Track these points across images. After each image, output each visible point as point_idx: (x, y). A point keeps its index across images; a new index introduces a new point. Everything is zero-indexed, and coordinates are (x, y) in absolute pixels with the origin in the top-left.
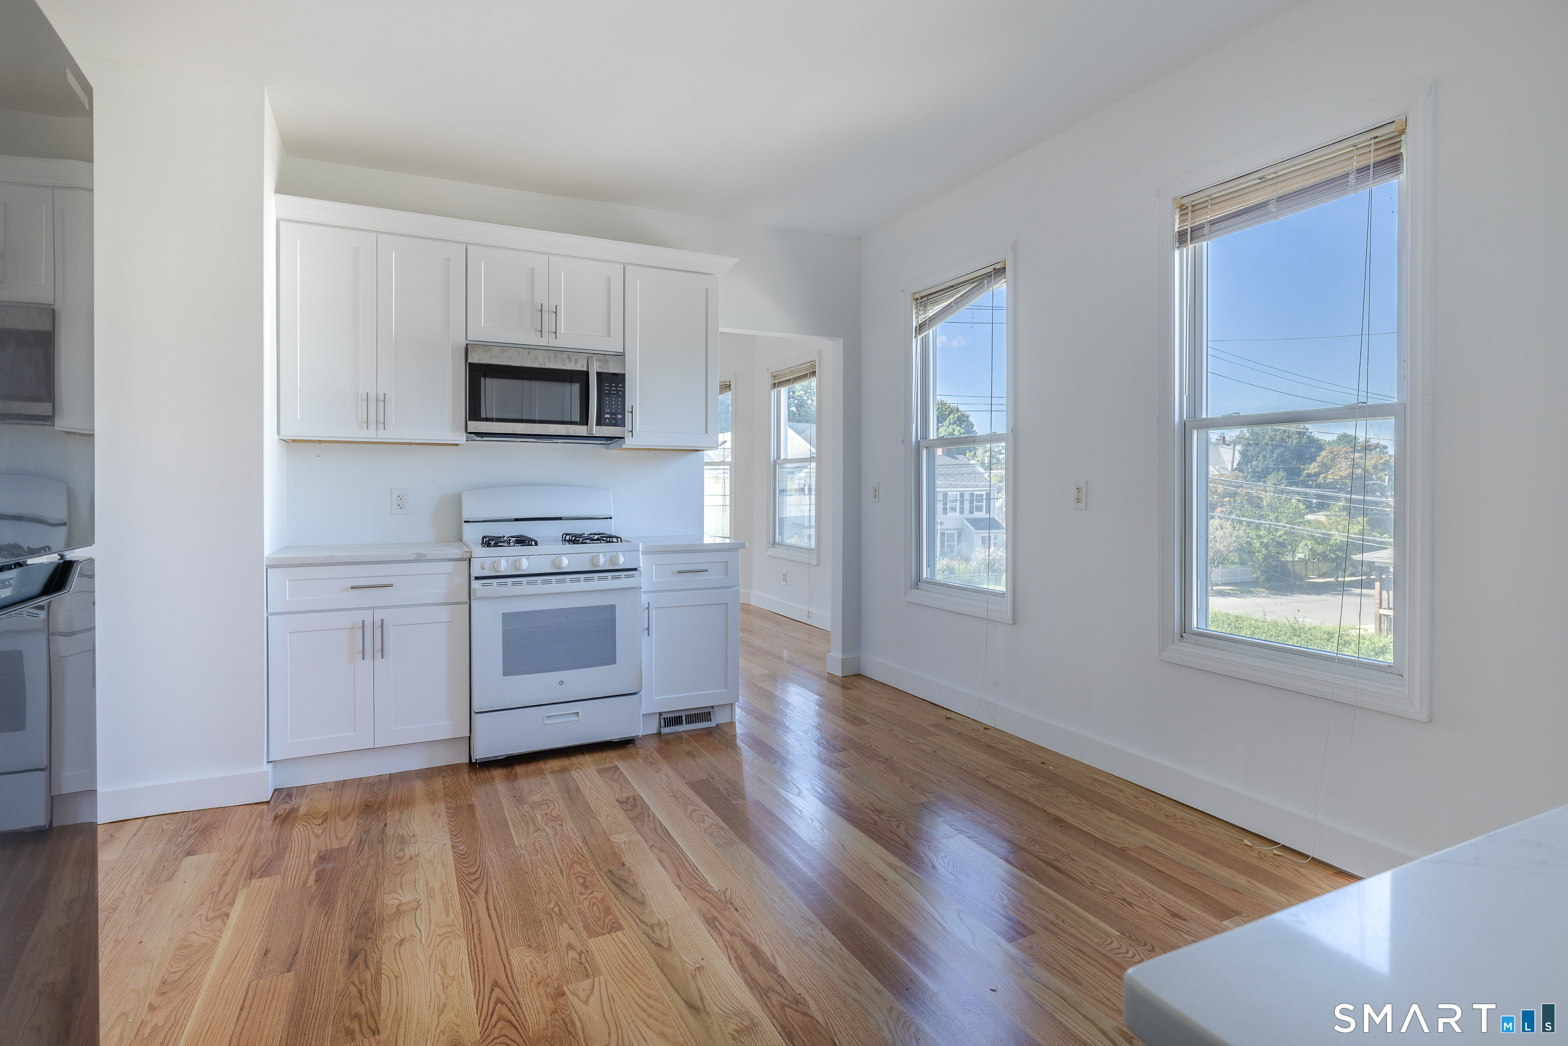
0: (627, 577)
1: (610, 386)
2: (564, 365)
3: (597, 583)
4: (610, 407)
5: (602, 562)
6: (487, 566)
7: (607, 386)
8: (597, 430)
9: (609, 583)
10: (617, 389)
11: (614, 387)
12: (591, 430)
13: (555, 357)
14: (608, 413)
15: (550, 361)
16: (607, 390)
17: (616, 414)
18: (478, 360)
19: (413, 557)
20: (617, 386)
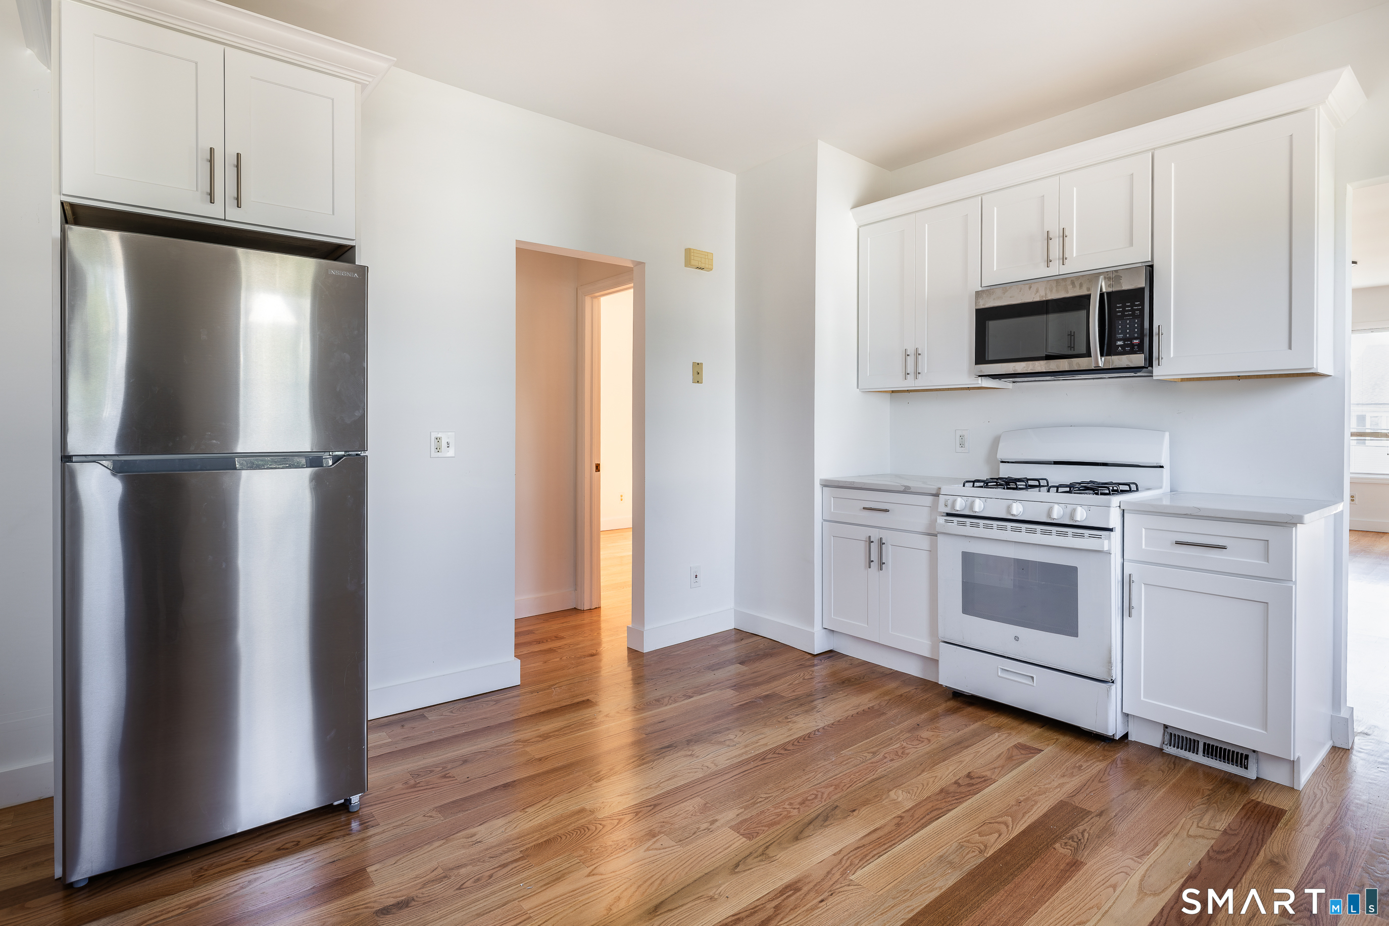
0: (1091, 536)
1: (1124, 307)
2: (1067, 292)
3: (1054, 538)
4: (1124, 332)
5: (1057, 514)
6: (949, 503)
7: (1119, 307)
8: (1101, 362)
9: (1070, 540)
10: (1132, 308)
11: (1128, 306)
12: (1097, 362)
13: (1057, 286)
14: (1120, 340)
15: (1051, 291)
16: (1119, 312)
17: (1131, 339)
18: (983, 305)
19: (902, 489)
20: (1133, 305)
